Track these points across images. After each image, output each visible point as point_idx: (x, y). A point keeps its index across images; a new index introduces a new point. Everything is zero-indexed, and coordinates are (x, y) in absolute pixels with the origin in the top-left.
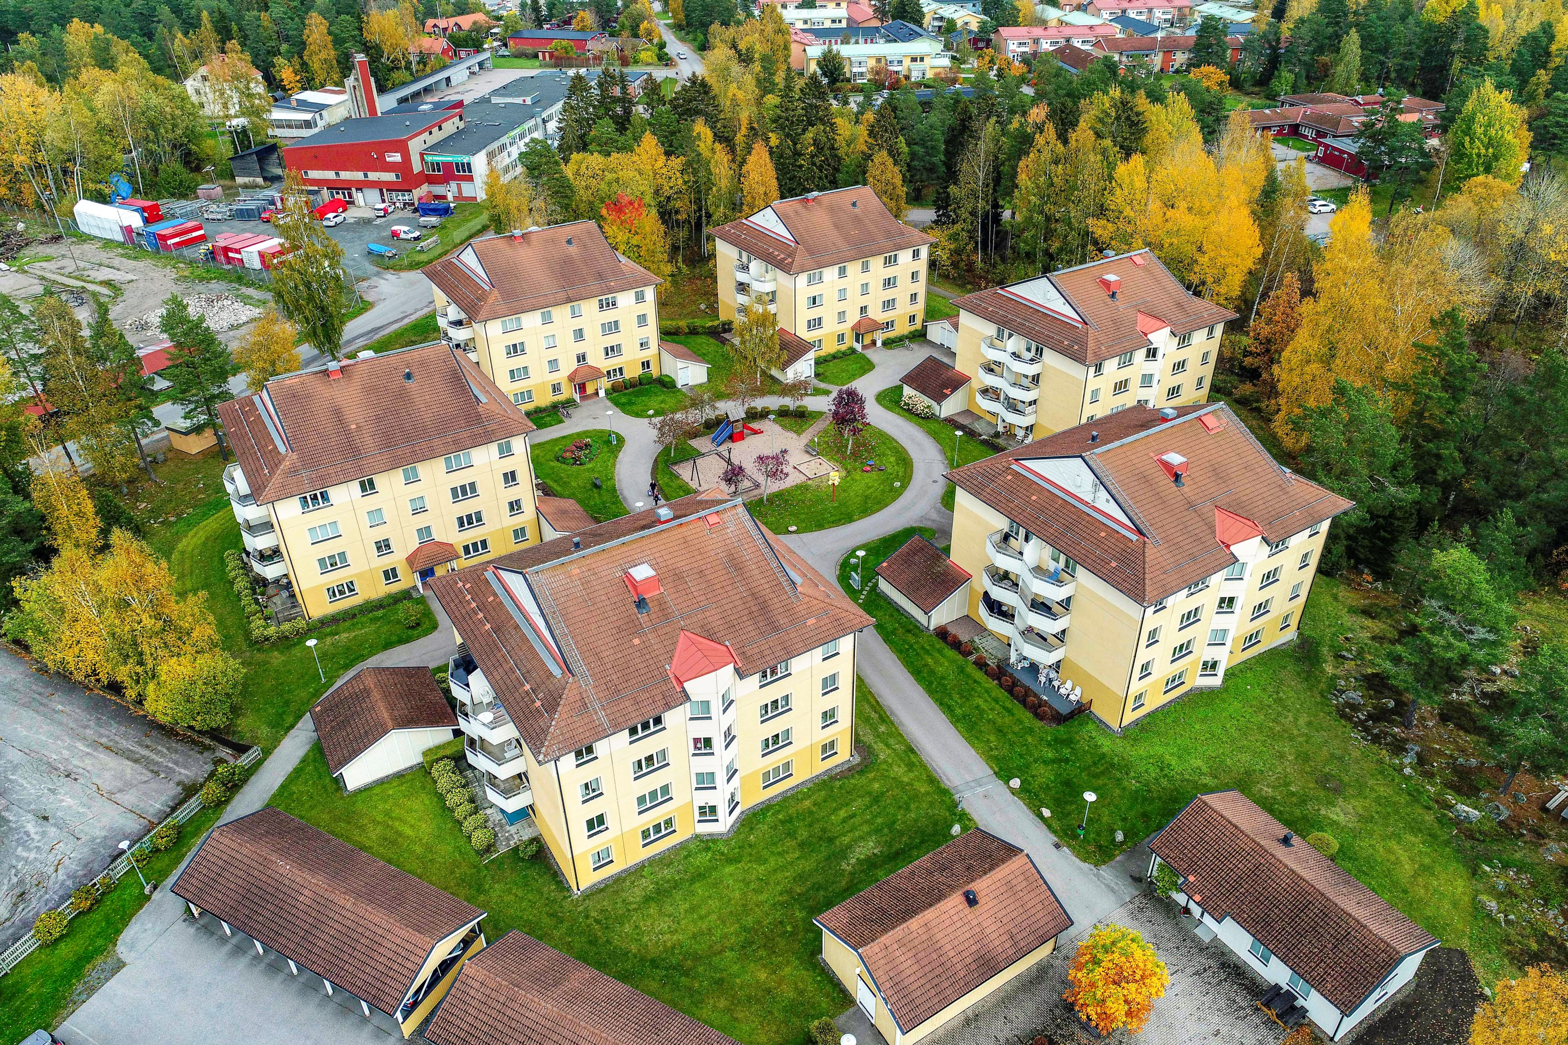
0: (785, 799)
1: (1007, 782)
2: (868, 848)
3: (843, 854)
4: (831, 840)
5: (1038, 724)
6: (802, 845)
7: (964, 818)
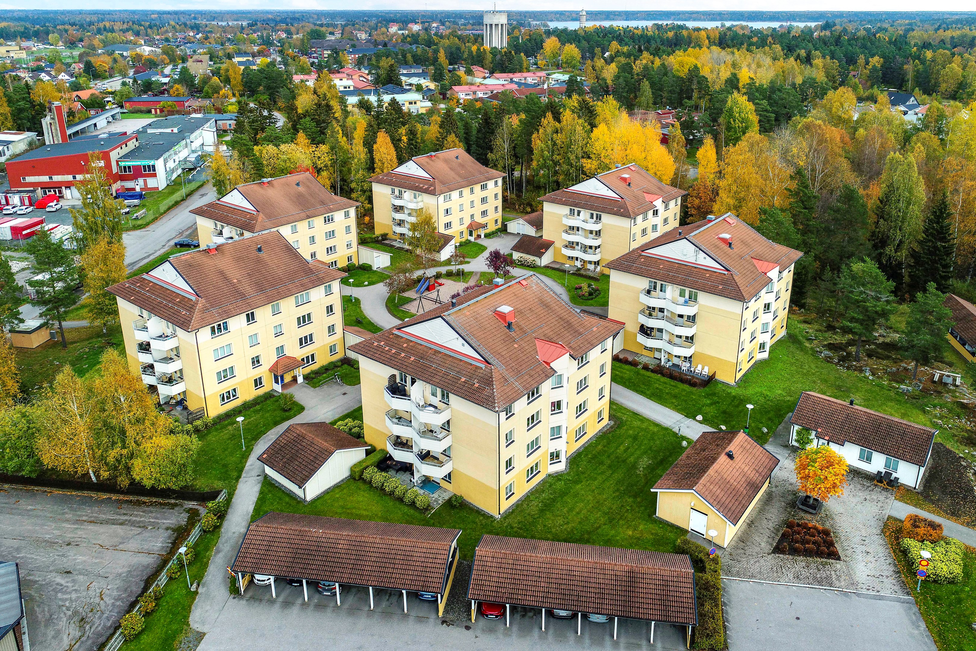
0: (586, 448)
1: (694, 418)
2: (645, 462)
3: (634, 466)
4: (624, 461)
5: (695, 389)
6: (610, 467)
7: (684, 438)
